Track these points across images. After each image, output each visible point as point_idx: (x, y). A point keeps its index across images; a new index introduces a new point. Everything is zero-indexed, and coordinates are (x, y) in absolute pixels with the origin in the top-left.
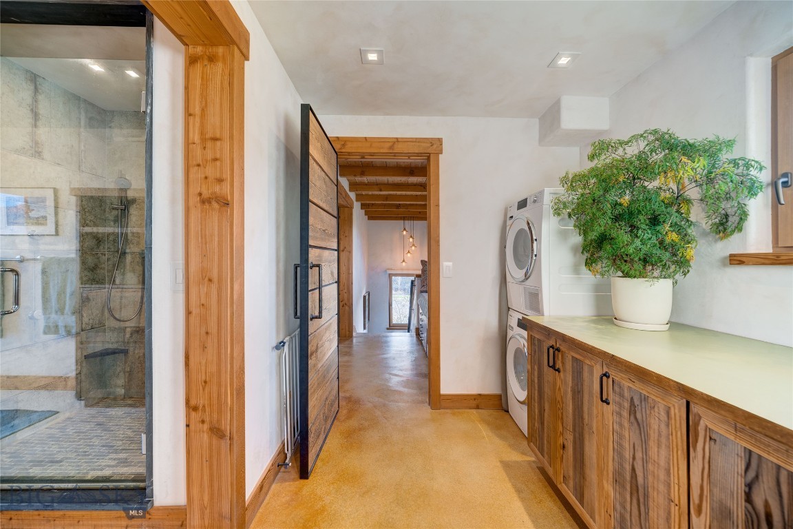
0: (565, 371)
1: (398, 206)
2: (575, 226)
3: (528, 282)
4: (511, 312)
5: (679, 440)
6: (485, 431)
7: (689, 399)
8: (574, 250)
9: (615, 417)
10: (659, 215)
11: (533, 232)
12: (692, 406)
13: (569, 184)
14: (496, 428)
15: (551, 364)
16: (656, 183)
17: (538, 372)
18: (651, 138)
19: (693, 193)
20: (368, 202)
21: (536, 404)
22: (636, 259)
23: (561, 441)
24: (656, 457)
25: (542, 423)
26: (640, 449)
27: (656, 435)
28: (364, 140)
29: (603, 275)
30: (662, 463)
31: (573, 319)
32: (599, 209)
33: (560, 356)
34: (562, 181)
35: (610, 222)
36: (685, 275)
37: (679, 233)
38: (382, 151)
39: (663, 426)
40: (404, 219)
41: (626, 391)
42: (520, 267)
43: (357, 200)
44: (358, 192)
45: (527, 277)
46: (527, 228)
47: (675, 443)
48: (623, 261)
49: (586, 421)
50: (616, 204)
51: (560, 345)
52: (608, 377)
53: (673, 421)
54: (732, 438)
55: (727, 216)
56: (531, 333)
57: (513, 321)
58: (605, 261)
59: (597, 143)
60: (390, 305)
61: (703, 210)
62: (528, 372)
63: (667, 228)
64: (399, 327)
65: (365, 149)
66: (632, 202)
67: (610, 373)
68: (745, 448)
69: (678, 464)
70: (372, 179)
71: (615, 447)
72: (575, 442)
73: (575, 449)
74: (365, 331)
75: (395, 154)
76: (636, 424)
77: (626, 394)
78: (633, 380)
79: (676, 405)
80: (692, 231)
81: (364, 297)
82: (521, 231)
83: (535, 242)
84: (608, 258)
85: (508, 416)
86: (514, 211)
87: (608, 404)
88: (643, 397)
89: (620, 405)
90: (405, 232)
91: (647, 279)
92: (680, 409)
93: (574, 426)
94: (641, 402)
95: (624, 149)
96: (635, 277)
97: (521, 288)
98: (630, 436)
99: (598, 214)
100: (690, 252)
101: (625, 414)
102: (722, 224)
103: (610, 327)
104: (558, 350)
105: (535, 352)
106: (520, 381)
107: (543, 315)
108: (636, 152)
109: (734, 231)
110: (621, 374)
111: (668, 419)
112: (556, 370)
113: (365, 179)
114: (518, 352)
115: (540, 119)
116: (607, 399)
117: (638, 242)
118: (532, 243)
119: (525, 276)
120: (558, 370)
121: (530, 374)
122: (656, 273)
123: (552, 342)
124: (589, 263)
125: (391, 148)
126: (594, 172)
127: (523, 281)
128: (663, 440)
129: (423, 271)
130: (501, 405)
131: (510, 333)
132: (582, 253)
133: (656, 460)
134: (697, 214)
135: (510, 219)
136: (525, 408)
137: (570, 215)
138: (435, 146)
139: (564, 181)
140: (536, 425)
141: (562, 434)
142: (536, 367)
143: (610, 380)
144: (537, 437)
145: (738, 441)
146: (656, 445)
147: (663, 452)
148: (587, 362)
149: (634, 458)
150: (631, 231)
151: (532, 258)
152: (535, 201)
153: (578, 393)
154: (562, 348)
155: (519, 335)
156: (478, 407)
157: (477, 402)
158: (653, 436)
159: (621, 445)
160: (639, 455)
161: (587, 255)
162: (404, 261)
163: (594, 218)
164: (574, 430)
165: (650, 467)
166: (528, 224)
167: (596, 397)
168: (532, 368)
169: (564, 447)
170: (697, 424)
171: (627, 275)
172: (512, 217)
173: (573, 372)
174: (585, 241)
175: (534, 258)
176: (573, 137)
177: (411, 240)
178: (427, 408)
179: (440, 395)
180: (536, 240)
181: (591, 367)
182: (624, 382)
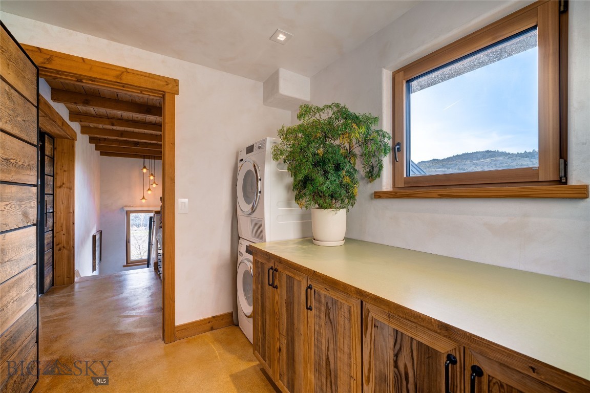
0: (281, 287)
1: (137, 144)
2: (288, 169)
3: (254, 215)
4: (241, 241)
5: (356, 330)
6: (217, 350)
7: (363, 299)
8: (288, 188)
9: (316, 319)
10: (340, 164)
11: (258, 172)
12: (364, 303)
13: (284, 136)
14: (227, 344)
15: (271, 283)
16: (337, 142)
17: (261, 290)
18: (335, 109)
19: (357, 150)
20: (98, 136)
21: (260, 318)
22: (327, 195)
23: (278, 345)
24: (342, 345)
25: (264, 333)
26: (332, 341)
27: (343, 329)
28: (82, 61)
29: (306, 207)
30: (346, 350)
31: (286, 243)
32: (304, 157)
33: (277, 275)
34: (279, 133)
35: (311, 167)
36: (353, 205)
37: (350, 177)
38: (106, 78)
39: (347, 322)
40: (144, 157)
41: (323, 298)
42: (248, 203)
43: (83, 132)
44: (84, 124)
45: (253, 210)
46: (253, 170)
47: (354, 333)
48: (319, 196)
49: (296, 326)
50: (314, 155)
51: (278, 266)
52: (311, 289)
53: (353, 316)
54: (387, 323)
55: (373, 167)
56: (256, 258)
57: (243, 249)
58: (308, 197)
59: (303, 107)
60: (128, 242)
61: (361, 162)
62: (254, 291)
63: (344, 173)
64: (138, 264)
65: (83, 71)
66: (324, 153)
67: (312, 285)
68: (394, 329)
69: (356, 349)
70: (102, 111)
71: (316, 343)
72: (288, 344)
73: (288, 350)
74: (96, 273)
75: (124, 85)
76: (329, 323)
77: (323, 301)
78: (328, 289)
79: (355, 304)
80: (356, 176)
81: (94, 237)
82: (249, 172)
83: (259, 181)
84: (310, 194)
85: (238, 329)
86: (243, 155)
87: (311, 310)
88: (334, 302)
89: (319, 310)
90: (145, 170)
91: (333, 209)
92: (357, 307)
93: (287, 331)
94: (333, 305)
95: (320, 115)
96: (326, 208)
97: (249, 219)
98: (326, 333)
99: (304, 160)
100: (356, 191)
101: (322, 316)
102: (370, 172)
103: (310, 246)
104: (276, 270)
105: (259, 274)
106: (247, 298)
107: (265, 241)
108: (327, 117)
109: (376, 177)
110: (320, 286)
111: (350, 316)
112: (274, 287)
113: (91, 109)
114: (246, 273)
115: (264, 83)
116: (310, 306)
117: (328, 183)
118: (257, 182)
119: (252, 210)
120: (276, 287)
121: (255, 292)
122: (338, 205)
123: (271, 265)
124: (298, 198)
125: (117, 77)
126: (301, 129)
127: (250, 214)
128: (347, 332)
129: (163, 207)
130: (232, 321)
131: (240, 259)
132: (293, 190)
133: (342, 349)
134: (359, 165)
135: (240, 162)
136: (251, 320)
137: (285, 162)
138: (170, 86)
139: (281, 132)
140: (260, 335)
141: (279, 339)
142: (260, 287)
143: (313, 290)
144: (260, 345)
145: (390, 325)
146: (342, 336)
147: (347, 342)
148: (297, 278)
149: (328, 350)
150: (324, 175)
151: (257, 194)
152: (259, 148)
153: (290, 304)
154: (279, 269)
155: (247, 259)
156: (212, 329)
157: (211, 324)
158: (341, 329)
159: (319, 341)
160: (331, 346)
161: (296, 192)
162: (144, 198)
163: (301, 164)
164: (288, 334)
165: (339, 354)
166: (254, 166)
167: (303, 305)
168: (257, 288)
169: (280, 350)
170: (367, 317)
171: (321, 207)
172: (242, 160)
173: (287, 287)
174: (295, 181)
175: (259, 194)
176: (286, 102)
177: (152, 178)
178: (161, 344)
179: (175, 327)
180: (260, 179)
181: (300, 281)
182: (321, 291)
